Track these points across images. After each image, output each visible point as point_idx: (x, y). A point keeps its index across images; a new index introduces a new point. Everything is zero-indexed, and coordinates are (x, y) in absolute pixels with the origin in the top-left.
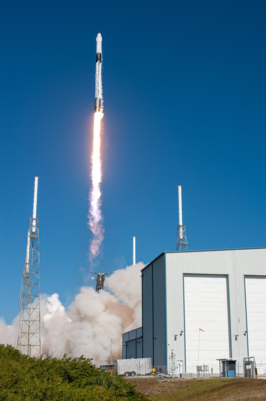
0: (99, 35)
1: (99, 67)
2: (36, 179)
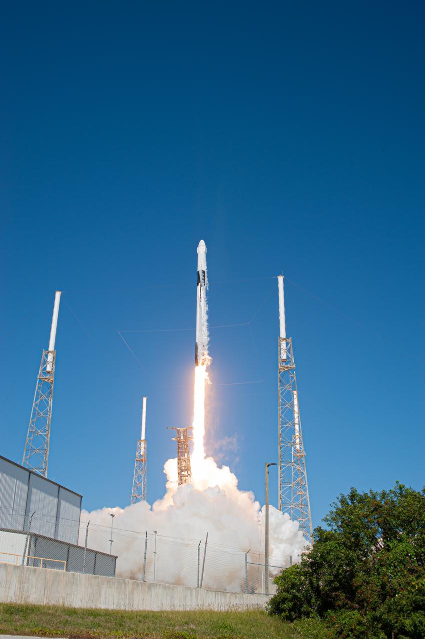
0: (202, 243)
1: (201, 293)
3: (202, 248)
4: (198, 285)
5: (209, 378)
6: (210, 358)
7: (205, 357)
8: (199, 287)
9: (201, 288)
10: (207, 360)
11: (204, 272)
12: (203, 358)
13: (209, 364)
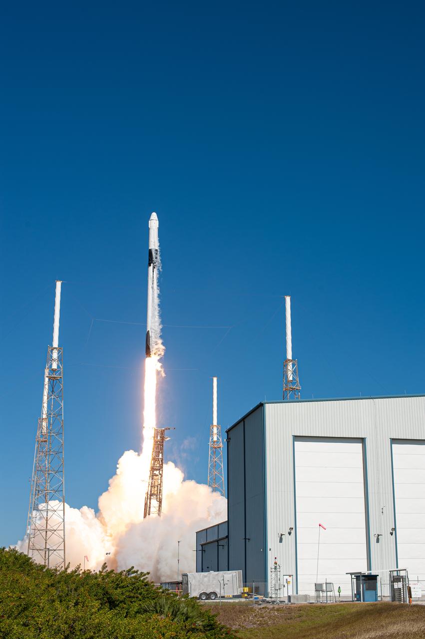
0: (154, 216)
1: (153, 275)
2: (59, 284)
3: (154, 223)
4: (150, 265)
5: (163, 370)
6: (164, 348)
7: (158, 346)
8: (151, 268)
9: (153, 270)
10: (161, 350)
11: (157, 250)
12: (156, 347)
13: (163, 353)
